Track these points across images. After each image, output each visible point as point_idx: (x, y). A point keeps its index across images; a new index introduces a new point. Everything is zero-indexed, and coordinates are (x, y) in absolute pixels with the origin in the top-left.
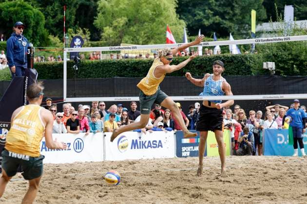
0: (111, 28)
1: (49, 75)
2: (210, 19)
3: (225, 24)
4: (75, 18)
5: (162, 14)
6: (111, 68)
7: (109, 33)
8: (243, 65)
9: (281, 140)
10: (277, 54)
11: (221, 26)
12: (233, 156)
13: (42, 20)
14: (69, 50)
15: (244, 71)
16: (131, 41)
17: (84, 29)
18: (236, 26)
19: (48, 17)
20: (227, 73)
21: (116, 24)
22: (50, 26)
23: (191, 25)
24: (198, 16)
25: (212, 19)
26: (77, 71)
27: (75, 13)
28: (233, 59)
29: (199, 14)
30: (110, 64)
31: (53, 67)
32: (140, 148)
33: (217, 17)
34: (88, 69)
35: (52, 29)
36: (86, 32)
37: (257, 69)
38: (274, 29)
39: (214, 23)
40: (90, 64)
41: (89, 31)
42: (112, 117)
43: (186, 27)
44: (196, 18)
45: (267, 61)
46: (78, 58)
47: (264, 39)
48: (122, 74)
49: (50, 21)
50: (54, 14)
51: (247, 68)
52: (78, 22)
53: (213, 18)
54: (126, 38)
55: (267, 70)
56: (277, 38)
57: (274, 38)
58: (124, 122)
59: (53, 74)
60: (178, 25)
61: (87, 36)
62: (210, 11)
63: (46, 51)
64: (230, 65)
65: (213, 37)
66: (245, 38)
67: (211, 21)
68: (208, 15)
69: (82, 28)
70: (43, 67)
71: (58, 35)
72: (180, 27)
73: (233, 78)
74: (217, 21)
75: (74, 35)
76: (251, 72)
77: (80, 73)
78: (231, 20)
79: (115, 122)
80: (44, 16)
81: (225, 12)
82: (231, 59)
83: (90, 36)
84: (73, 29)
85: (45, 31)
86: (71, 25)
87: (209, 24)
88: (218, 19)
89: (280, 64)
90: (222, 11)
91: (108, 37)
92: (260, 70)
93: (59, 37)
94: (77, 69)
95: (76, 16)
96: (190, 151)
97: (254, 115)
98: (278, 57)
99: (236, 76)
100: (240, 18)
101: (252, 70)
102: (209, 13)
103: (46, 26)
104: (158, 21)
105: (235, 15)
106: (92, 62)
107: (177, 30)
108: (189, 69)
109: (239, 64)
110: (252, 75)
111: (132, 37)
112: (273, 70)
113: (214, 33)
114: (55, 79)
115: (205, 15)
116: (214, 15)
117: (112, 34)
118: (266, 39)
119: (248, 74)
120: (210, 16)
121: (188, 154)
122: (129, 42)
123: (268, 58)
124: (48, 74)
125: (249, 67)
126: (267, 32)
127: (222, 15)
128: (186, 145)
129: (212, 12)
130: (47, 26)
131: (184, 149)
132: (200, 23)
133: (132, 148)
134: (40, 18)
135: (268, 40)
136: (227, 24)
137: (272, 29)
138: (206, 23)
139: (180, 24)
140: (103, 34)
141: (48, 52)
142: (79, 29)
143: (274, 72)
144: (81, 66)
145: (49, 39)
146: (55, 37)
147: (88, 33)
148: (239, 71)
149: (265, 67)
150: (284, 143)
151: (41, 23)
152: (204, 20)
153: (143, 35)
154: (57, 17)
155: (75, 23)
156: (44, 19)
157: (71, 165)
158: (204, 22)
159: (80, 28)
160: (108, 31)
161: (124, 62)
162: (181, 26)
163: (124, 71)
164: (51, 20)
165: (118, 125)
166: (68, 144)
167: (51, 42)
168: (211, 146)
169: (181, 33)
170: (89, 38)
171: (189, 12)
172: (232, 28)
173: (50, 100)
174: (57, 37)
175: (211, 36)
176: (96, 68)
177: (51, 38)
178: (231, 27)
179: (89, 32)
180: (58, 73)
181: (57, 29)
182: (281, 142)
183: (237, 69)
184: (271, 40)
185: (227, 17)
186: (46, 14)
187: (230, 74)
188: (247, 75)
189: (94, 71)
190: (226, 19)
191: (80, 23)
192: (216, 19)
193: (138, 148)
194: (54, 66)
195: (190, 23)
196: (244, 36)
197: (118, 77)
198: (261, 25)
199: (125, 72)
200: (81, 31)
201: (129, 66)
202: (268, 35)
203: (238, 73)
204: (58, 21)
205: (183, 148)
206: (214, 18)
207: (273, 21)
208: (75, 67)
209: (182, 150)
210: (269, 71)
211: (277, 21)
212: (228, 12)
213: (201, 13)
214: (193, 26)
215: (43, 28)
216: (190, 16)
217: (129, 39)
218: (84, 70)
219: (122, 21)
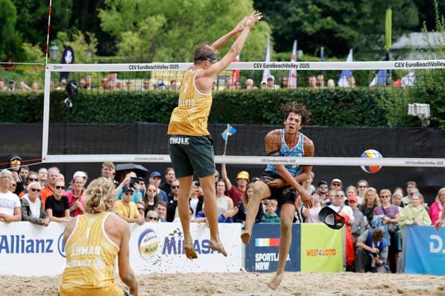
0: (136, 34)
1: (21, 115)
2: (316, 23)
3: (342, 32)
4: (71, 12)
5: (227, 9)
6: (133, 105)
7: (131, 44)
8: (373, 108)
9: (436, 245)
10: (434, 89)
11: (336, 36)
12: (348, 273)
13: (10, 15)
14: (55, 68)
15: (373, 119)
16: (172, 59)
17: (88, 33)
18: (362, 36)
19: (23, 11)
20: (342, 121)
21: (146, 27)
22: (27, 26)
23: (280, 33)
24: (294, 15)
25: (319, 23)
26: (71, 109)
27: (72, 5)
28: (355, 96)
29: (297, 13)
30: (132, 98)
31: (29, 101)
32: (179, 253)
33: (329, 18)
34: (91, 105)
35: (29, 31)
36: (91, 39)
37: (397, 117)
38: (429, 45)
39: (322, 29)
40: (94, 97)
41: (95, 37)
42: (127, 194)
43: (272, 35)
44: (290, 20)
45: (416, 102)
46: (73, 85)
47: (410, 62)
48: (152, 117)
49: (26, 17)
50: (33, 5)
51: (379, 112)
52: (77, 21)
53: (321, 20)
54: (161, 52)
55: (416, 118)
56: (436, 61)
57: (430, 61)
58: (151, 203)
59: (27, 112)
60: (257, 31)
61: (92, 46)
62: (315, 7)
63: (17, 72)
64: (350, 108)
65: (319, 55)
66: (377, 60)
67: (318, 26)
68: (313, 14)
69: (84, 32)
70: (9, 100)
71: (39, 43)
72: (261, 35)
73: (352, 130)
74: (329, 27)
75: (68, 44)
76: (387, 120)
77: (77, 111)
78: (353, 25)
79: (132, 204)
80: (14, 8)
81: (344, 11)
82: (351, 96)
83: (97, 47)
84: (68, 33)
85: (16, 36)
86: (64, 26)
87: (314, 32)
88: (329, 22)
89: (438, 109)
90: (337, 8)
91: (130, 49)
92: (403, 118)
93: (41, 46)
94: (71, 105)
95: (73, 9)
96: (271, 262)
97: (389, 198)
98: (436, 95)
99: (359, 127)
100: (371, 21)
101: (387, 116)
102: (316, 11)
103: (17, 27)
104: (221, 22)
105: (361, 16)
106: (98, 94)
107: (254, 41)
108: (275, 112)
109: (365, 105)
110: (388, 126)
111: (172, 51)
112: (425, 119)
113: (322, 49)
114: (31, 122)
115: (307, 15)
116: (324, 15)
117: (137, 44)
118: (415, 62)
119: (381, 125)
120: (317, 16)
121: (267, 266)
122: (167, 60)
123: (418, 96)
124: (18, 112)
125: (383, 112)
126: (417, 49)
127: (338, 16)
128: (264, 250)
129: (319, 10)
130: (21, 26)
131: (259, 257)
132: (298, 29)
133: (164, 253)
134: (8, 11)
135: (418, 65)
136: (347, 32)
137: (426, 44)
138: (309, 29)
139: (261, 29)
140: (121, 45)
141: (21, 72)
142: (78, 34)
143: (429, 122)
144: (78, 101)
145: (23, 51)
146: (33, 45)
147: (94, 40)
148: (364, 119)
149: (412, 111)
150: (441, 251)
151: (9, 19)
152: (306, 23)
153: (192, 45)
154: (38, 10)
155: (72, 22)
156: (15, 12)
157: (51, 280)
158: (306, 27)
159: (80, 32)
160: (130, 39)
161: (155, 96)
162: (263, 32)
163: (156, 112)
164: (28, 15)
165: (139, 209)
166: (47, 241)
167: (25, 56)
168: (308, 254)
169: (263, 45)
170: (95, 51)
171: (278, 9)
172: (356, 40)
173: (18, 159)
174: (37, 46)
175: (316, 54)
176: (105, 105)
177: (27, 47)
178: (352, 37)
179: (96, 40)
180: (36, 112)
181: (38, 32)
182: (437, 251)
183: (360, 114)
184: (424, 65)
185: (347, 20)
186: (20, 5)
187: (348, 123)
188: (379, 127)
189: (102, 109)
190: (345, 24)
191: (80, 22)
192: (328, 23)
193: (175, 253)
194: (29, 98)
195: (279, 28)
196: (377, 56)
197: (146, 123)
198: (407, 36)
199: (158, 114)
200: (81, 37)
201: (164, 103)
202: (419, 55)
203: (362, 123)
204: (39, 18)
205: (257, 255)
206: (324, 21)
207: (429, 30)
208: (68, 102)
209: (255, 258)
210: (420, 119)
211: (435, 30)
212: (348, 10)
213: (300, 10)
214: (284, 35)
215: (13, 29)
216: (279, 17)
217: (167, 53)
218: (84, 108)
219: (157, 22)
